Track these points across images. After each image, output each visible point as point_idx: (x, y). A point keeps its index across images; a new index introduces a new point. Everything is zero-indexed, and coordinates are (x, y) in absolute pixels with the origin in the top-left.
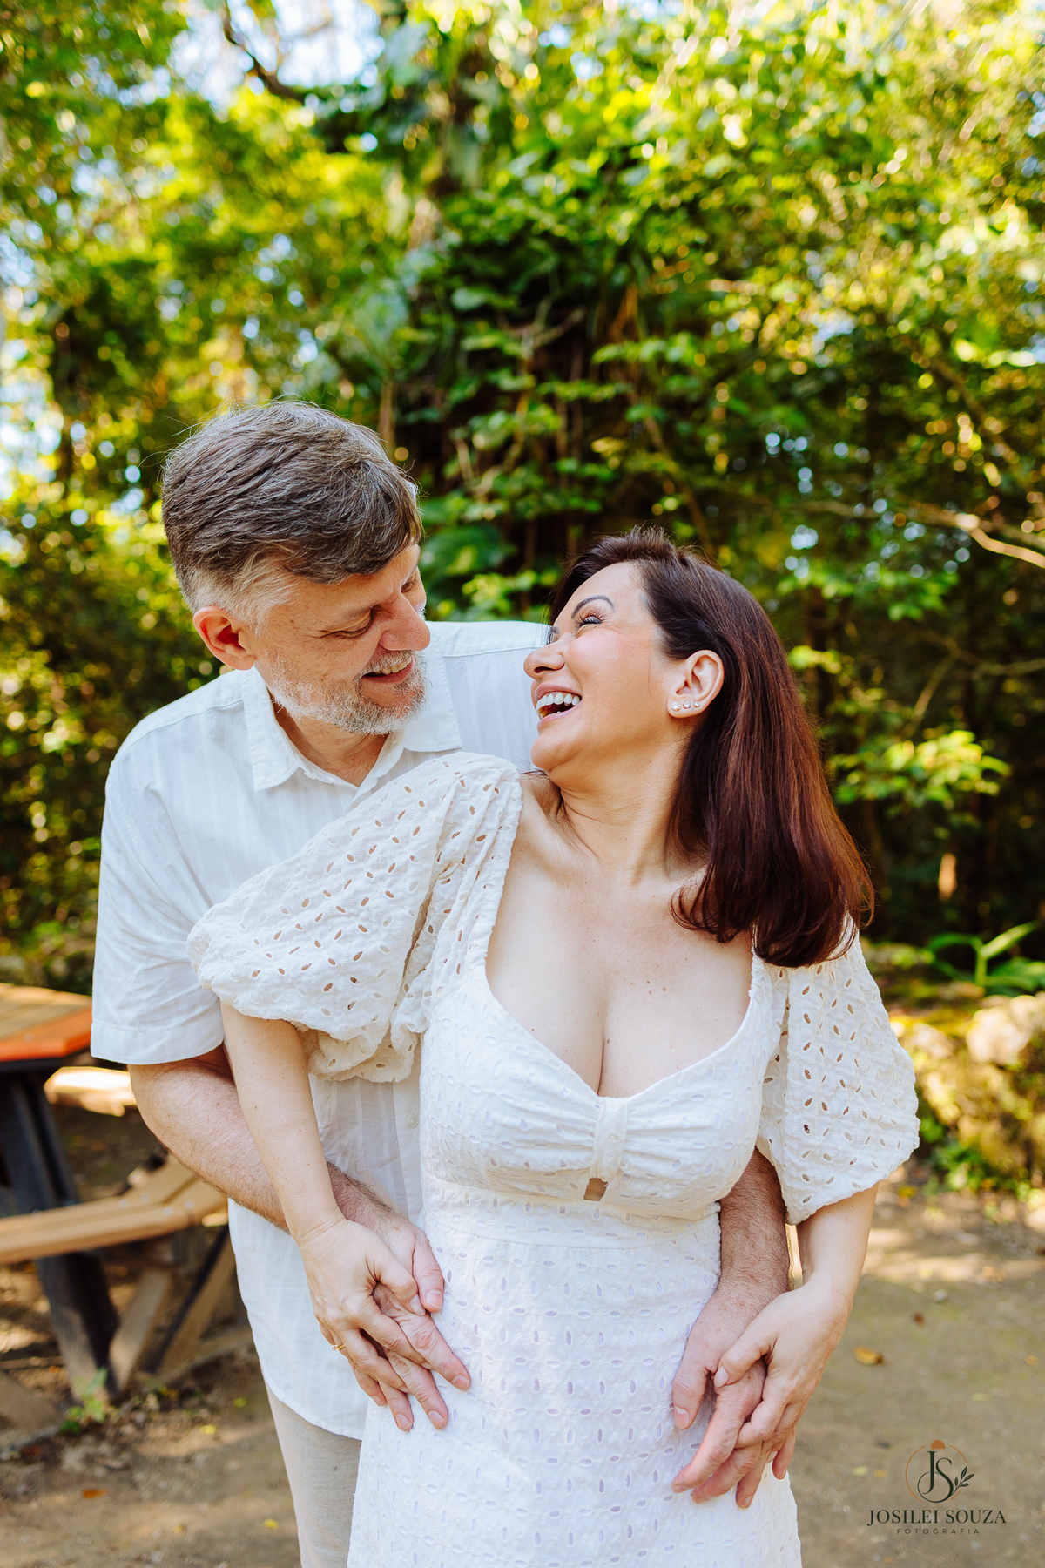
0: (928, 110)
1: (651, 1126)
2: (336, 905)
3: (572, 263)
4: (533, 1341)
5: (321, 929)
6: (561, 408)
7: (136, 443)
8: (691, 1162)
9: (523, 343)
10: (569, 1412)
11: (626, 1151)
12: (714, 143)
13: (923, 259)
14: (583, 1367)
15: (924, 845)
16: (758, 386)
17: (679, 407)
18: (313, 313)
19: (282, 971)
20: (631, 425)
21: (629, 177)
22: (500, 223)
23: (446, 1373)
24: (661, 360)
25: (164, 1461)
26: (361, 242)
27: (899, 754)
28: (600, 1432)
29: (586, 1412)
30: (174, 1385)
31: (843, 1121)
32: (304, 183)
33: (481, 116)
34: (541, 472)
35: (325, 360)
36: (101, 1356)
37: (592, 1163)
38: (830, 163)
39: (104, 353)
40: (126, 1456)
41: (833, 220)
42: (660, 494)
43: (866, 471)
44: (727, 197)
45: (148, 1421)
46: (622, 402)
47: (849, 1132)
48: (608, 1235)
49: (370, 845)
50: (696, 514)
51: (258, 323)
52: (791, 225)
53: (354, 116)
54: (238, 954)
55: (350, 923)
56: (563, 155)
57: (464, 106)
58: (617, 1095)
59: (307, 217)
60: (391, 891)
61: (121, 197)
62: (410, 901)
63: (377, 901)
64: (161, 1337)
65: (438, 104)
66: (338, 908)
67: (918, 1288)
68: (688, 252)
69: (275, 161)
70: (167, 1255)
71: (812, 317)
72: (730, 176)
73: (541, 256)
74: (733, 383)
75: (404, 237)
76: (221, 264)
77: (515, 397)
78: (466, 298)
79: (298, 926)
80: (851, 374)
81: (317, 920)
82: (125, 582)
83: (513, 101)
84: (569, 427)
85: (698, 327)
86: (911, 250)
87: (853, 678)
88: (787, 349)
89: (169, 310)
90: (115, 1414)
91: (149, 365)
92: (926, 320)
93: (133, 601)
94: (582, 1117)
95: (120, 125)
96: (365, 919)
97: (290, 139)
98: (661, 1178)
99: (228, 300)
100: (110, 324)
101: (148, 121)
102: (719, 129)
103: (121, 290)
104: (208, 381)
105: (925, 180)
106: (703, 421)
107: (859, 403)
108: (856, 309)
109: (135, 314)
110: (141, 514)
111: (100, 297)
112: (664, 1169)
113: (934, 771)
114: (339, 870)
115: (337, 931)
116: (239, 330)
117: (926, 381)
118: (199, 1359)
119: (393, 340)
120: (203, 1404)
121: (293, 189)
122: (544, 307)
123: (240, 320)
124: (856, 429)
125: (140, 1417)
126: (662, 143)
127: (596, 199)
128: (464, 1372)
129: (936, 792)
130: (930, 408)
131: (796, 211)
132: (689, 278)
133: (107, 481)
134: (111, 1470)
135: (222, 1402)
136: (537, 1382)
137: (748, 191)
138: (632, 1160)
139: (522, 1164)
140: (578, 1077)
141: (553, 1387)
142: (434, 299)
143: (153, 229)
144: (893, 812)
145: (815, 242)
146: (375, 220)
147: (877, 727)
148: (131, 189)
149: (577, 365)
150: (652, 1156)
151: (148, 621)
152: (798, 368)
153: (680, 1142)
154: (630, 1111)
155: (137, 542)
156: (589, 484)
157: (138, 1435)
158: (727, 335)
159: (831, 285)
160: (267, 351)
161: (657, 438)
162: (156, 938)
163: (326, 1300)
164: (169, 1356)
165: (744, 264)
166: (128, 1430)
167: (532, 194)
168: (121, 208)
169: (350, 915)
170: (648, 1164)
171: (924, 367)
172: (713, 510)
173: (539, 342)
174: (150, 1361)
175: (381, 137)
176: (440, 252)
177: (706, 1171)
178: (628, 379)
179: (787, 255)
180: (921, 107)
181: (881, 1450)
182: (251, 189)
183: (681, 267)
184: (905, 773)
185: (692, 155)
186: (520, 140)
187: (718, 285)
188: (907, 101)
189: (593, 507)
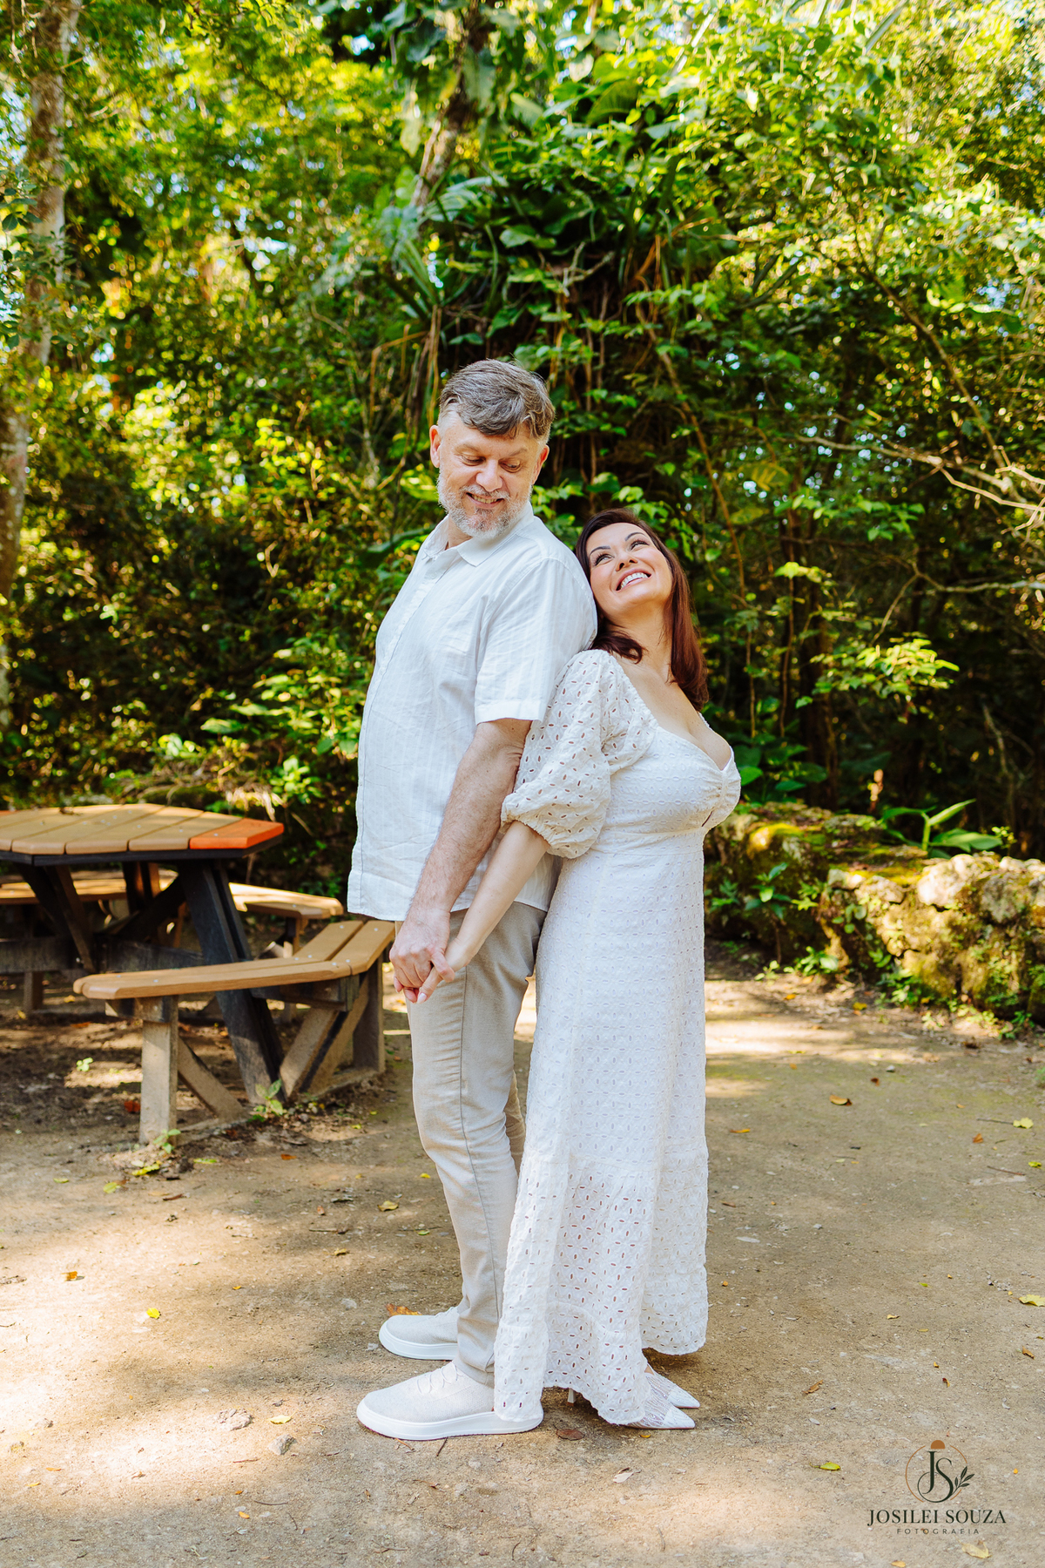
3: (606, 210)
6: (590, 340)
9: (561, 281)
22: (545, 169)
25: (330, 1143)
27: (870, 656)
30: (325, 1099)
33: (495, 39)
34: (573, 397)
36: (274, 1075)
40: (301, 1139)
42: (676, 423)
45: (310, 1120)
57: (478, 28)
70: (334, 996)
72: (754, 147)
73: (579, 202)
77: (553, 328)
78: (512, 237)
84: (596, 357)
87: (832, 589)
90: (286, 1113)
113: (898, 669)
122: (578, 251)
125: (304, 1117)
129: (899, 685)
130: (901, 352)
134: (294, 1145)
140: (715, 765)
149: (605, 306)
156: (617, 411)
157: (304, 1127)
166: (297, 1124)
173: (574, 280)
174: (304, 1084)
178: (648, 318)
181: (854, 1151)
183: (702, 220)
184: (876, 671)
189: (622, 432)
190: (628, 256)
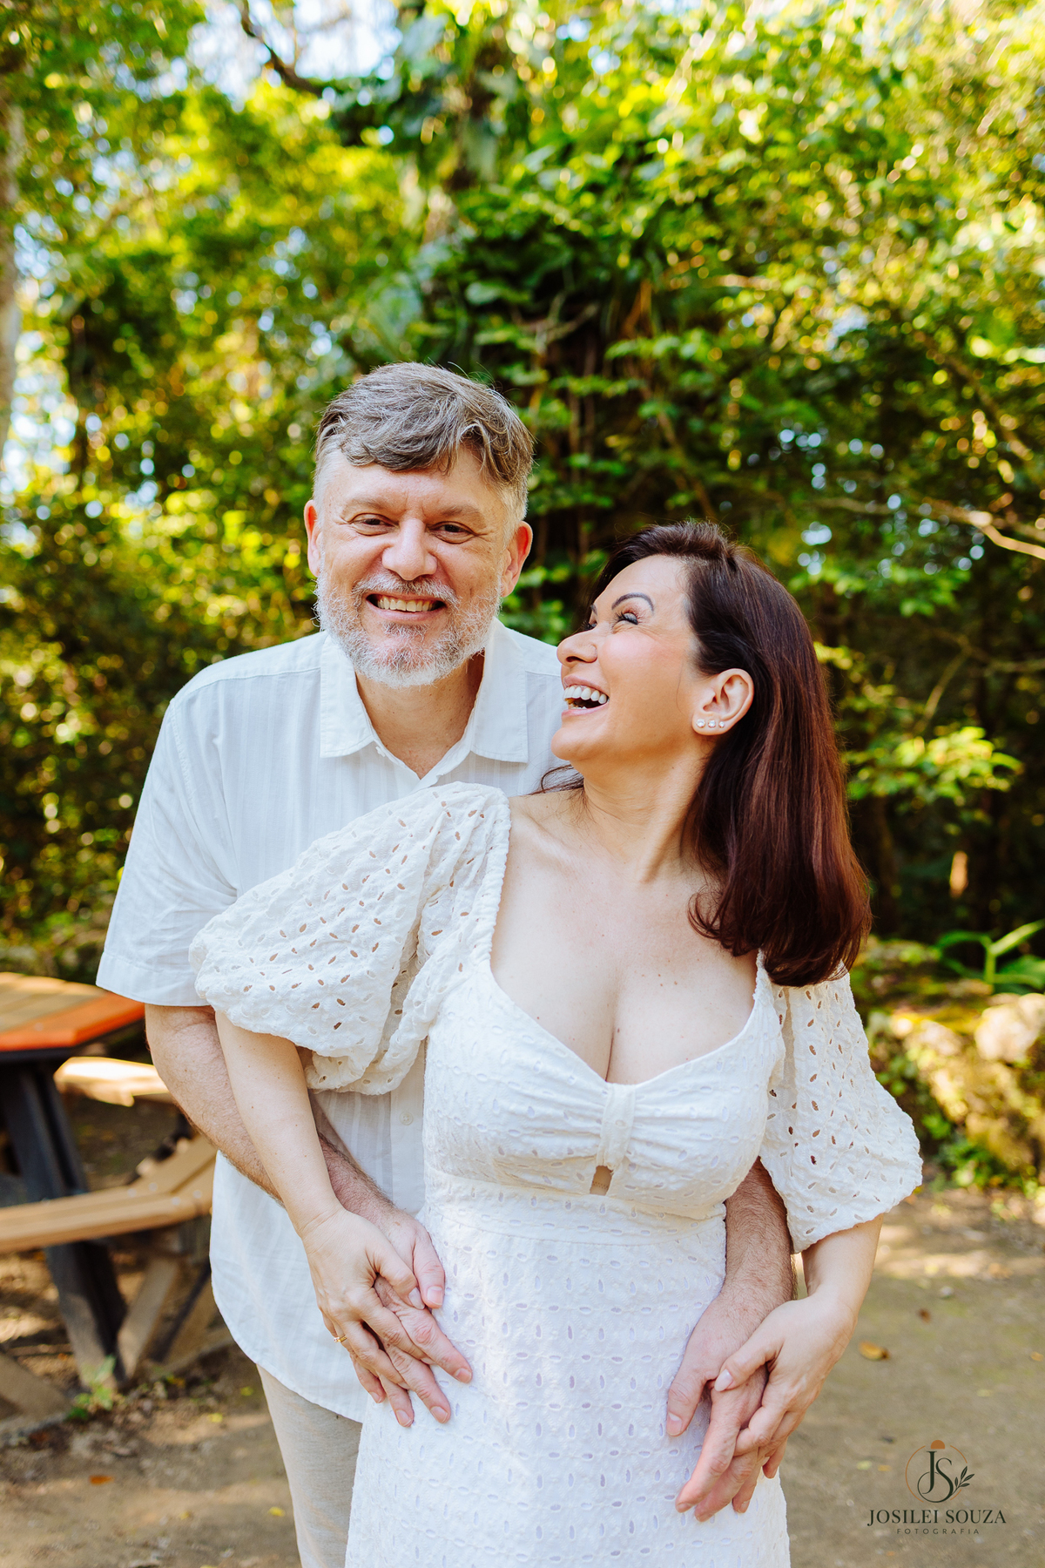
0: (945, 105)
1: (658, 1114)
2: (329, 931)
3: (586, 257)
4: (535, 1336)
5: (315, 954)
6: (574, 404)
7: (151, 435)
8: (697, 1153)
9: (537, 338)
10: (571, 1406)
11: (633, 1139)
12: (729, 138)
13: (938, 256)
14: (584, 1361)
15: (935, 843)
16: (772, 381)
17: (691, 403)
18: (327, 307)
19: (272, 988)
20: (645, 421)
21: (643, 172)
22: (513, 219)
23: (448, 1367)
24: (674, 357)
25: (171, 1449)
26: (376, 236)
27: (910, 750)
28: (600, 1426)
29: (586, 1406)
30: (181, 1374)
31: (848, 1156)
32: (319, 176)
33: (498, 109)
34: (554, 467)
35: (339, 353)
36: (109, 1344)
37: (599, 1149)
38: (847, 159)
39: (119, 346)
40: (133, 1444)
41: (849, 217)
42: (673, 489)
43: (880, 469)
44: (741, 192)
45: (156, 1408)
46: (635, 398)
47: (853, 1166)
48: (613, 1231)
49: (363, 875)
50: (709, 511)
51: (273, 316)
52: (806, 219)
53: (371, 109)
54: (234, 968)
55: (344, 948)
56: (578, 149)
57: (481, 100)
58: (626, 1082)
59: (324, 209)
60: (379, 918)
61: (138, 190)
62: (397, 927)
63: (366, 927)
64: (169, 1326)
65: (454, 98)
66: (331, 934)
67: (924, 1284)
68: (702, 247)
69: (291, 154)
70: (175, 1245)
71: (827, 312)
72: (746, 171)
73: (555, 250)
74: (747, 377)
75: (419, 230)
76: (238, 256)
77: (528, 392)
78: (479, 293)
79: (293, 950)
80: (864, 370)
81: (312, 945)
82: (138, 574)
83: (529, 95)
84: (582, 422)
85: (713, 324)
86: (927, 246)
87: (864, 675)
88: (802, 345)
89: (185, 303)
90: (123, 1401)
91: (164, 357)
92: (940, 316)
93: (146, 593)
94: (589, 1104)
95: (137, 116)
96: (356, 945)
97: (306, 132)
98: (666, 1168)
99: (244, 294)
100: (126, 317)
101: (166, 114)
102: (735, 124)
103: (138, 283)
104: (223, 374)
105: (941, 176)
106: (715, 418)
107: (873, 400)
108: (870, 304)
109: (150, 307)
110: (155, 507)
111: (116, 291)
112: (669, 1159)
113: (945, 768)
114: (334, 898)
115: (332, 956)
116: (253, 323)
117: (940, 378)
118: (206, 1348)
119: (407, 334)
120: (210, 1393)
121: (309, 182)
122: (557, 302)
123: (256, 313)
124: (869, 426)
125: (147, 1405)
126: (678, 138)
127: (611, 193)
128: (466, 1365)
129: (947, 788)
130: (945, 405)
131: (811, 206)
132: (704, 273)
133: (122, 473)
134: (119, 1457)
135: (229, 1391)
136: (539, 1376)
137: (763, 186)
138: (638, 1148)
139: (529, 1152)
140: (585, 1064)
141: (555, 1381)
142: (448, 293)
143: (168, 220)
144: (902, 808)
145: (830, 238)
146: (390, 214)
147: (890, 724)
148: (147, 182)
149: (590, 360)
150: (658, 1145)
151: (162, 613)
152: (812, 364)
153: (687, 1133)
154: (637, 1098)
155: (151, 534)
156: (601, 480)
157: (145, 1422)
158: (742, 331)
159: (846, 281)
160: (280, 343)
161: (670, 434)
162: (194, 883)
163: (328, 1291)
164: (177, 1345)
165: (758, 259)
166: (136, 1417)
167: (547, 189)
168: (139, 200)
169: (342, 942)
170: (654, 1153)
171: (939, 364)
172: (726, 505)
173: (552, 336)
174: (158, 1350)
175: (397, 130)
176: (454, 246)
177: (712, 1164)
178: (642, 375)
179: (801, 250)
180: (939, 102)
181: (886, 1445)
182: (267, 182)
183: (697, 262)
184: (916, 769)
185: (707, 150)
186: (536, 135)
187: (731, 281)
188: (924, 96)
189: (605, 502)
190: (613, 306)
